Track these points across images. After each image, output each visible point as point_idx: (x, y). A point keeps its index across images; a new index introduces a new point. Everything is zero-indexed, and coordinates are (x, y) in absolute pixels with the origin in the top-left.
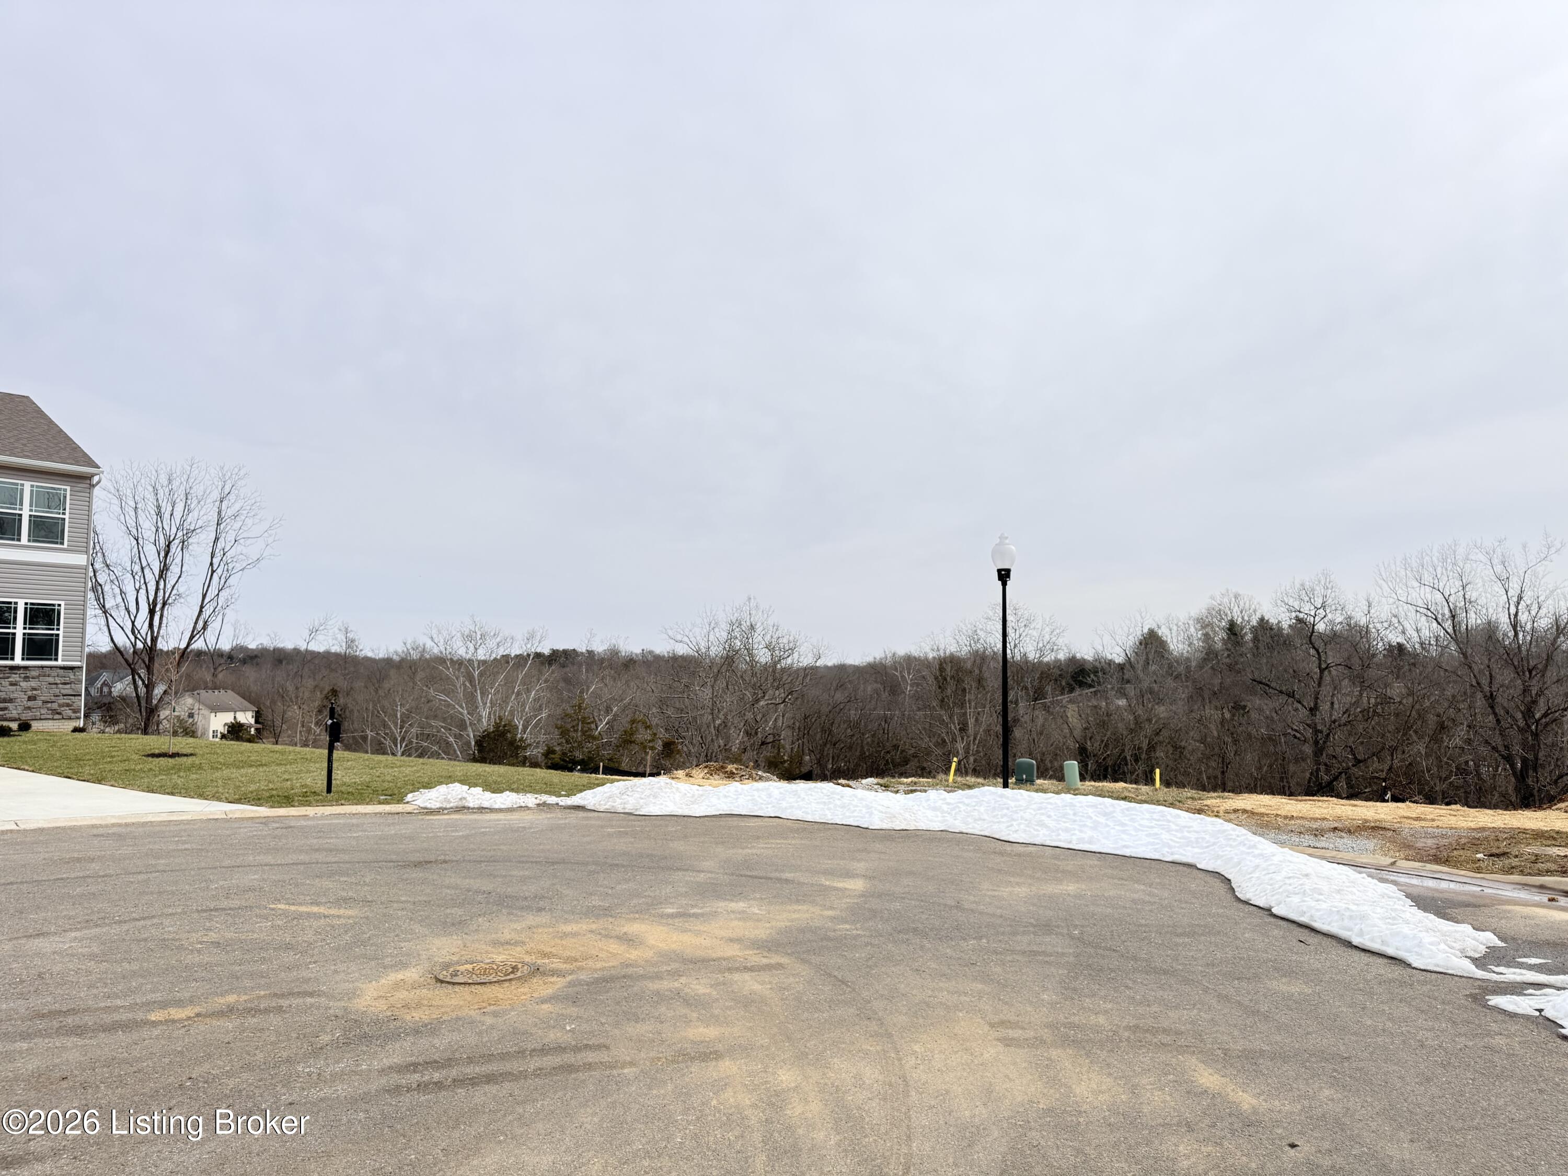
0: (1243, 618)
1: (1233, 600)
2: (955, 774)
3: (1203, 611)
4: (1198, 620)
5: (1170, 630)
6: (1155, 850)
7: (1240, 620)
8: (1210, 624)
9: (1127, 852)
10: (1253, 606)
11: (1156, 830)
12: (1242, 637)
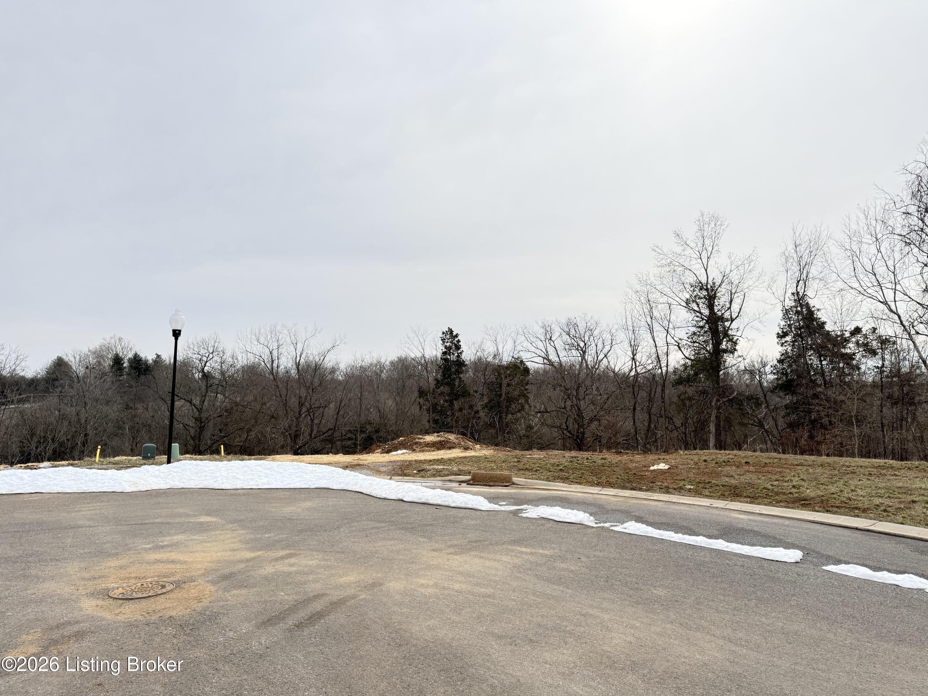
0: (123, 353)
1: (118, 341)
2: (100, 457)
3: (98, 347)
4: (94, 353)
5: (75, 358)
6: (305, 484)
7: (121, 354)
8: (102, 357)
9: (292, 486)
10: (130, 346)
11: (299, 474)
12: (123, 364)
